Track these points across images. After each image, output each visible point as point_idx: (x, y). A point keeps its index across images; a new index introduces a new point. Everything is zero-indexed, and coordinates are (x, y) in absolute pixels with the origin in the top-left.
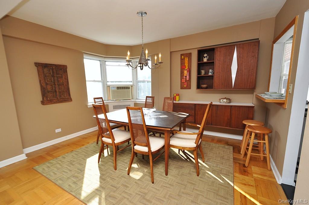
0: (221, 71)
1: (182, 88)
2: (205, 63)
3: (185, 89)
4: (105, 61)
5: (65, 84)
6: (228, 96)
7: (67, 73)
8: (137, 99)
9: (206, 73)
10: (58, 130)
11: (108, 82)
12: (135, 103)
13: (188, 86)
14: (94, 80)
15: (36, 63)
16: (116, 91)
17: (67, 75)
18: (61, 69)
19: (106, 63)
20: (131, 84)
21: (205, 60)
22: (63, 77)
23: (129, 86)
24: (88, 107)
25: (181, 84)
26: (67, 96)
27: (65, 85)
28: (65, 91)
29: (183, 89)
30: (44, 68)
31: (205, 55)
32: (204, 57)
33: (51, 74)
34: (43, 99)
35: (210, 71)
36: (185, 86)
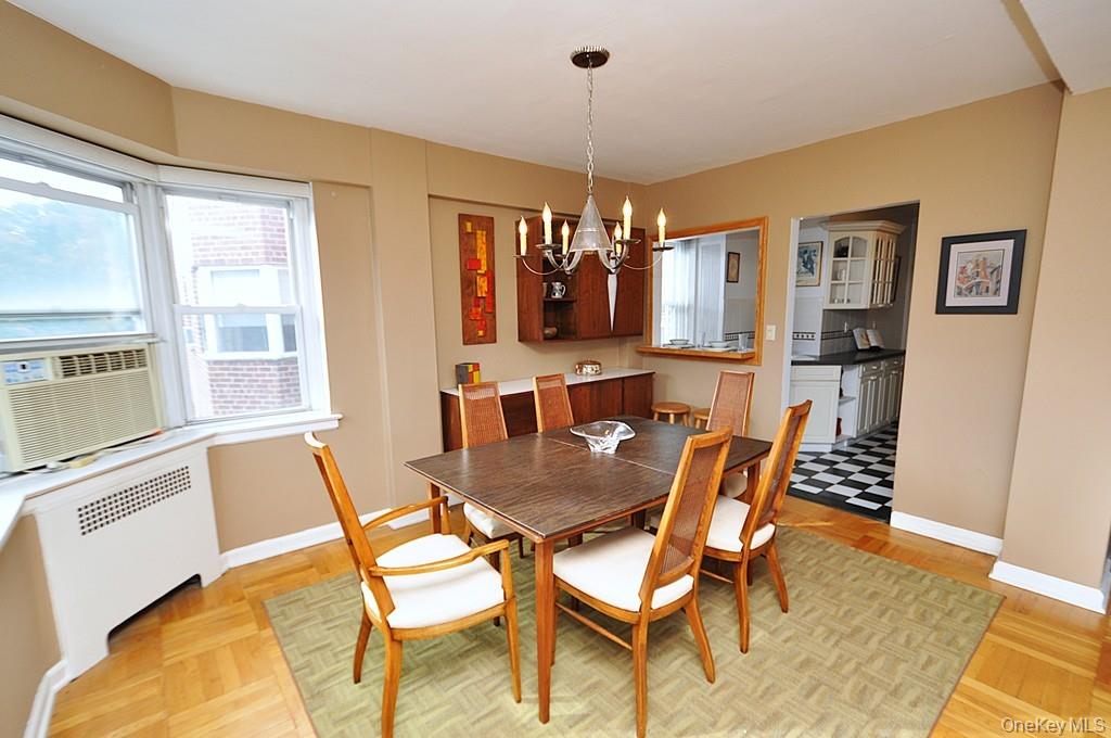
0: (590, 291)
3: (479, 342)
6: (597, 354)
8: (187, 423)
12: (209, 449)
13: (489, 332)
16: (55, 385)
23: (137, 346)
25: (464, 326)
35: (558, 287)
36: (481, 333)
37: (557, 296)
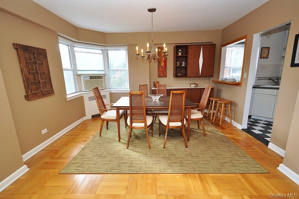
0: (192, 64)
1: (159, 77)
2: (180, 56)
3: (162, 77)
4: (74, 47)
5: (46, 72)
6: (196, 82)
7: (47, 59)
8: (110, 89)
9: (181, 64)
10: (44, 131)
11: (78, 70)
12: (110, 93)
13: (164, 75)
14: (66, 69)
15: (16, 44)
16: (89, 80)
17: (47, 61)
18: (41, 54)
19: (74, 48)
20: (103, 73)
21: (180, 54)
22: (44, 64)
23: (102, 76)
24: (68, 100)
25: (158, 73)
26: (49, 88)
27: (46, 74)
28: (47, 82)
29: (161, 77)
30: (24, 51)
31: (180, 50)
32: (179, 51)
33: (31, 60)
34: (27, 92)
35: (183, 63)
36: (162, 75)
37: (183, 65)
